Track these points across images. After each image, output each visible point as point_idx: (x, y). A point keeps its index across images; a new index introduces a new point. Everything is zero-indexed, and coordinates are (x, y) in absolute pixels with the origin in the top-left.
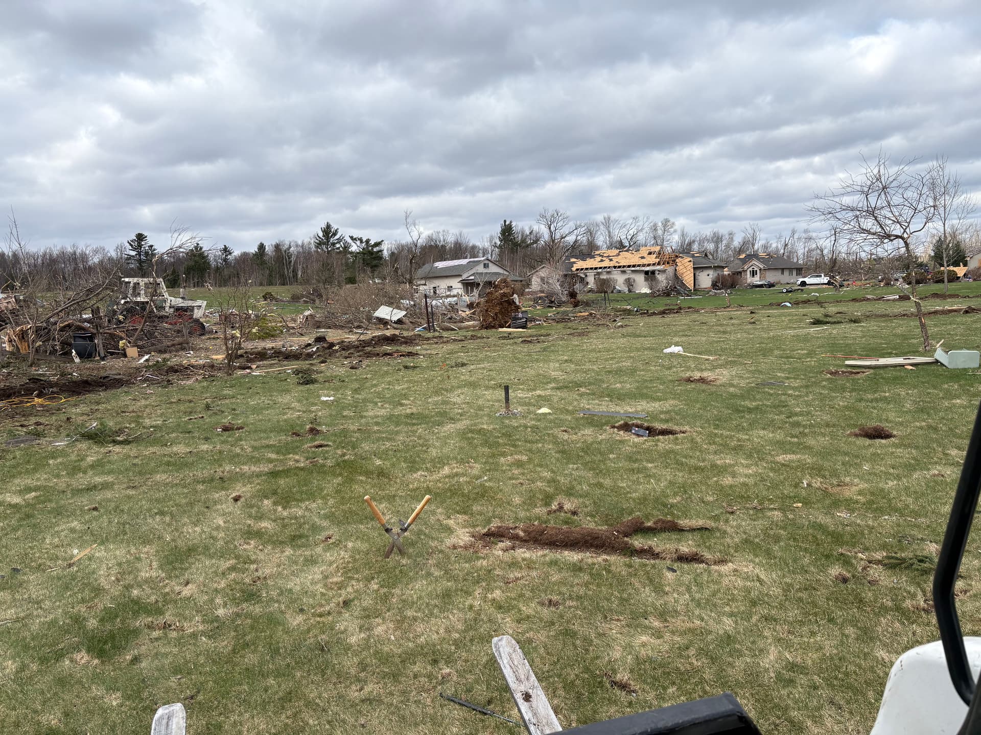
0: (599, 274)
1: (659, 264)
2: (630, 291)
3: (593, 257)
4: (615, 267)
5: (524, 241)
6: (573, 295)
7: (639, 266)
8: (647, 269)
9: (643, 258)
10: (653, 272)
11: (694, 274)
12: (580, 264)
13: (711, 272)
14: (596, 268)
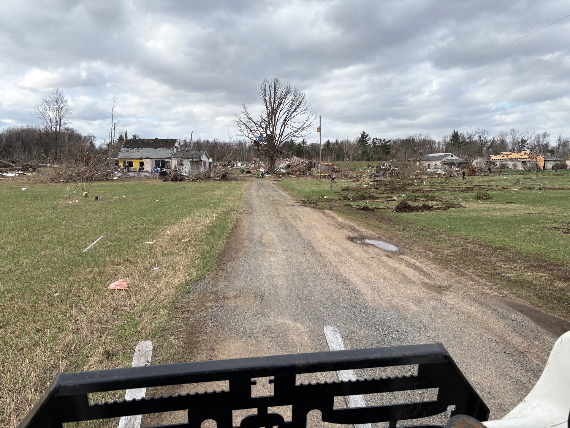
0: (501, 161)
1: (529, 158)
2: (515, 169)
3: (500, 154)
4: (509, 159)
5: (464, 142)
6: (490, 169)
7: (520, 159)
8: (523, 160)
9: (522, 156)
10: (525, 162)
11: (544, 163)
12: (494, 157)
13: (552, 162)
14: (501, 159)
